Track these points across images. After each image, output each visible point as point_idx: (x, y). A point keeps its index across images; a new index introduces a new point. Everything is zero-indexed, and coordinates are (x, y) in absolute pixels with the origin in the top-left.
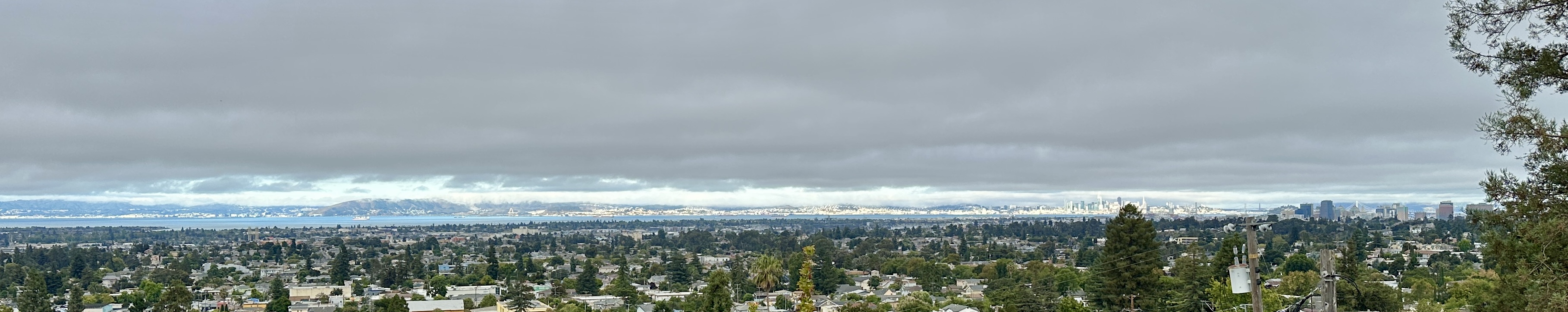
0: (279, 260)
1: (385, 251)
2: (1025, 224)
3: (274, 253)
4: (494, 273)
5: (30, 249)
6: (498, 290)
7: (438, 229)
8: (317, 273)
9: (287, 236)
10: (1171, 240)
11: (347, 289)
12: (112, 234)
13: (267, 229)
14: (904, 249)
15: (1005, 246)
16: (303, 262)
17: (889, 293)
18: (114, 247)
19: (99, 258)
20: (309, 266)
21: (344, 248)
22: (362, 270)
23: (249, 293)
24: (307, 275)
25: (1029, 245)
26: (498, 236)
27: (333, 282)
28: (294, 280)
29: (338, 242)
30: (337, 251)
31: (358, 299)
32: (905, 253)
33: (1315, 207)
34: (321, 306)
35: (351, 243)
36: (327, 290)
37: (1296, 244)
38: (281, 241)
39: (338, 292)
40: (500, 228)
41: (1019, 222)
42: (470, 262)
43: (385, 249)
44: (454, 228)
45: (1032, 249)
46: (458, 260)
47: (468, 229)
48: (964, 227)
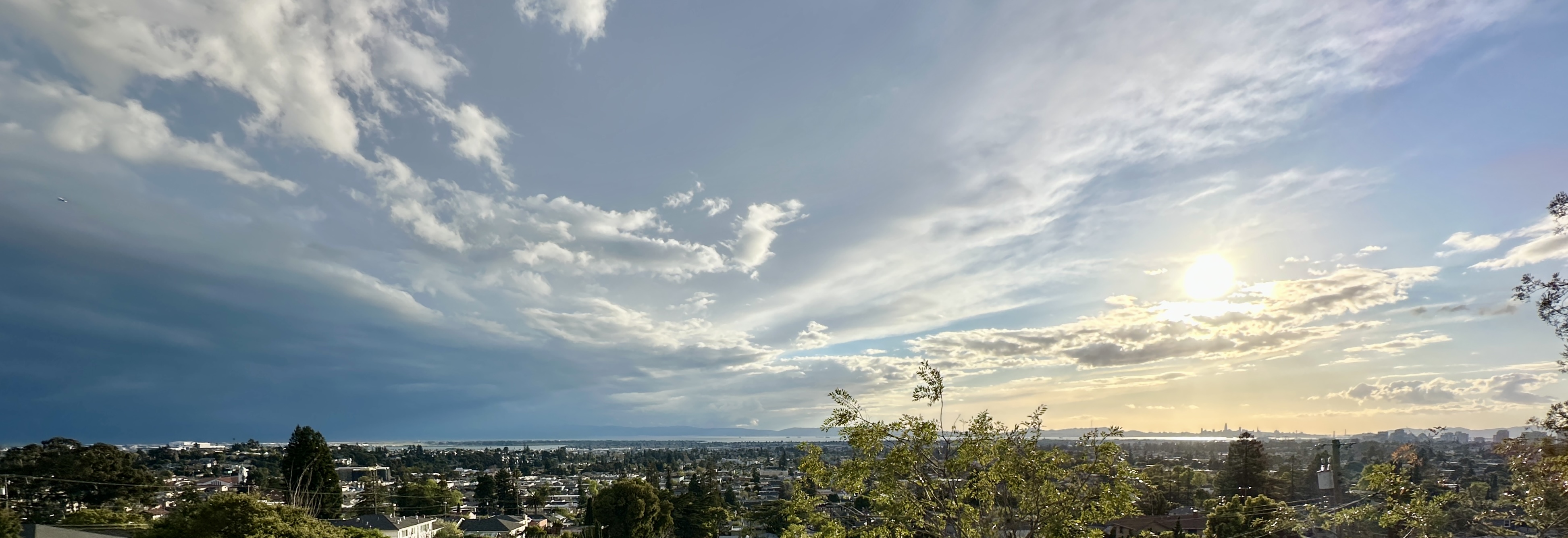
0: (755, 458)
2: (1172, 443)
3: (752, 454)
7: (829, 443)
9: (758, 446)
12: (683, 443)
13: (750, 442)
16: (766, 458)
18: (684, 450)
21: (784, 452)
22: (793, 463)
25: (1174, 455)
27: (779, 468)
29: (781, 449)
30: (781, 453)
33: (1389, 434)
34: (774, 480)
35: (788, 449)
38: (756, 448)
41: (1169, 441)
45: (1177, 457)
48: (1131, 445)
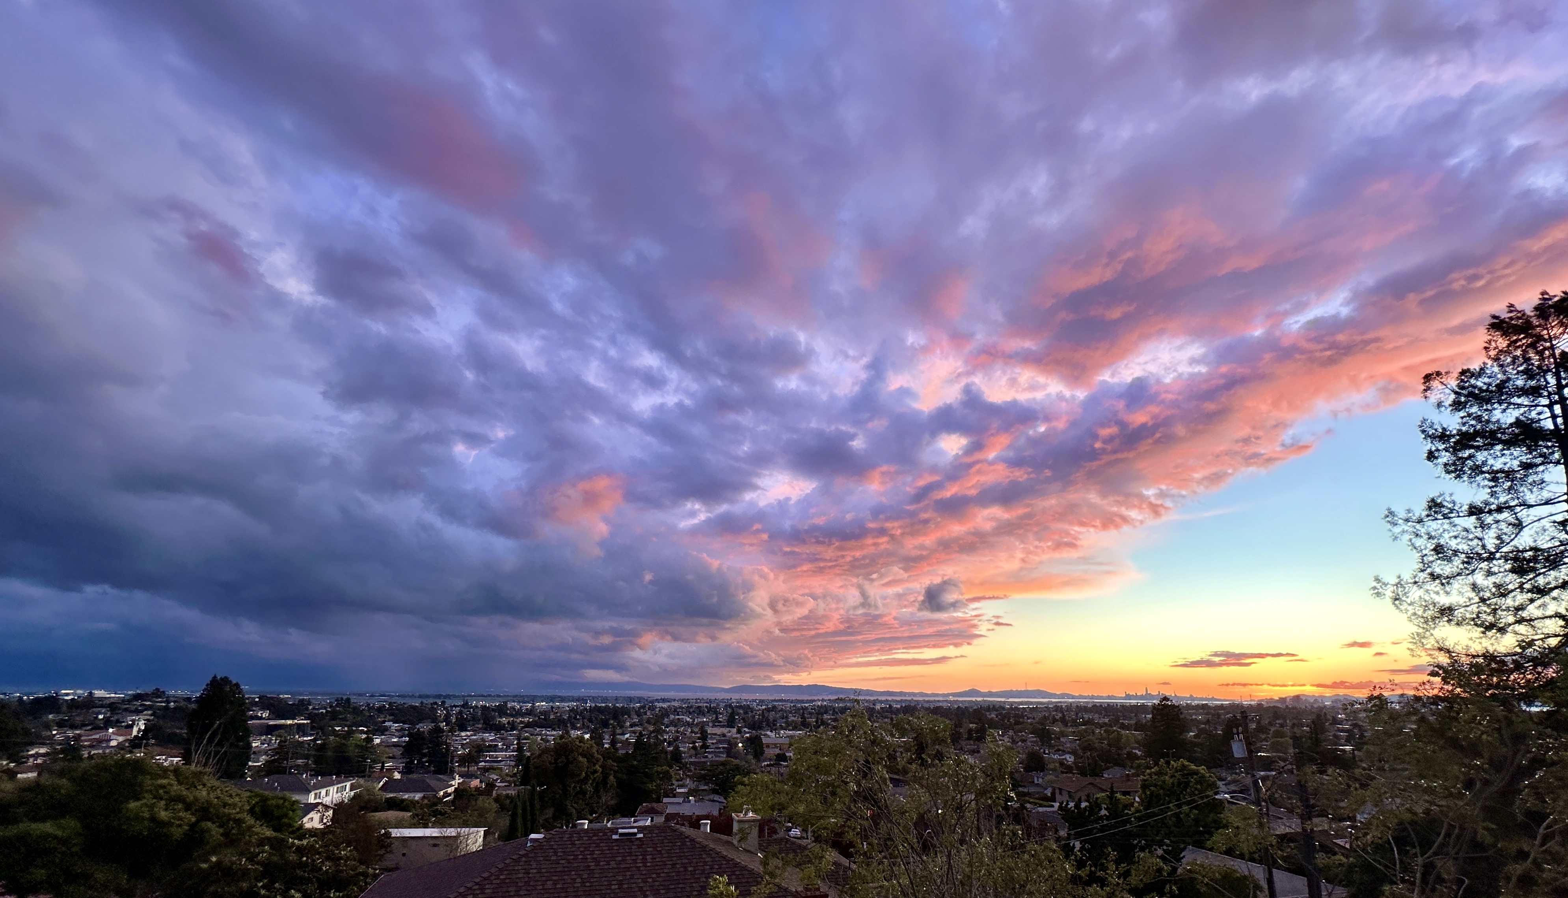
0: (704, 715)
1: (752, 712)
2: (1101, 706)
3: (700, 711)
4: (804, 724)
5: (596, 705)
6: (806, 733)
7: (778, 701)
8: (720, 722)
9: (707, 702)
10: (1194, 717)
11: (734, 730)
14: (1028, 719)
15: (1089, 718)
16: (714, 716)
17: (1020, 743)
19: (626, 711)
20: (717, 718)
21: (733, 709)
23: (690, 730)
24: (716, 723)
25: (1104, 718)
26: (806, 705)
27: (727, 726)
28: (710, 724)
31: (739, 735)
32: (1029, 721)
33: (1288, 699)
34: (722, 738)
35: (736, 707)
36: (725, 730)
37: (1277, 722)
39: (730, 732)
40: (808, 701)
41: (1098, 704)
42: (793, 718)
43: (752, 710)
44: (785, 701)
45: (1107, 720)
46: (787, 717)
47: (792, 702)
48: (1064, 707)
